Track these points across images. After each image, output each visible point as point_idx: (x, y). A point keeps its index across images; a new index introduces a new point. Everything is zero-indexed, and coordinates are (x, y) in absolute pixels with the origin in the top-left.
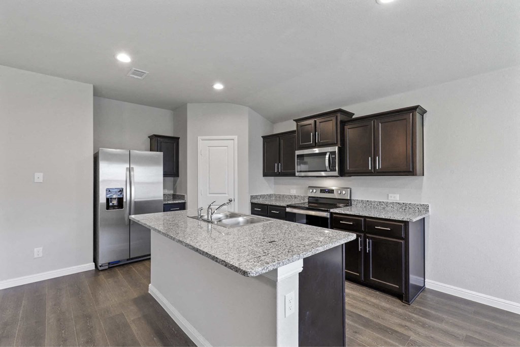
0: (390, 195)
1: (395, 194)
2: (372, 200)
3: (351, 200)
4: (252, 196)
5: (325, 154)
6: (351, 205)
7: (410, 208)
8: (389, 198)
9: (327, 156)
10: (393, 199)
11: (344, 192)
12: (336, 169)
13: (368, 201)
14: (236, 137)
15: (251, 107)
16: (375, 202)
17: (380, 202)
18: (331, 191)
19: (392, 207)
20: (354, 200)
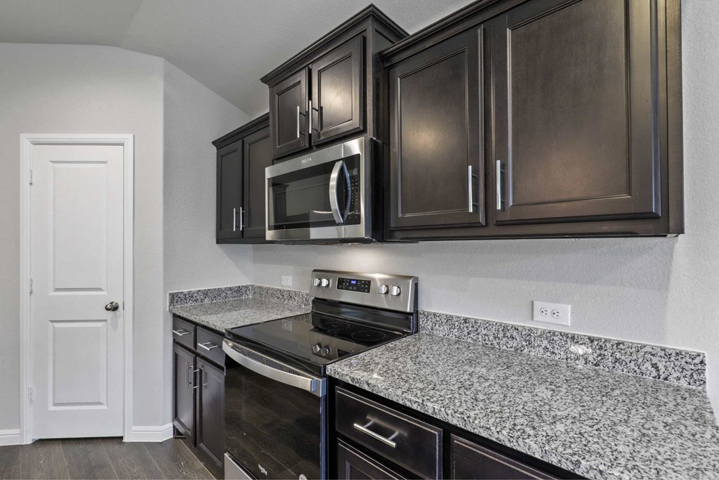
0: (538, 305)
1: (558, 301)
2: (480, 317)
3: (416, 312)
4: (173, 296)
5: (327, 168)
6: (417, 331)
7: (617, 360)
8: (538, 316)
9: (334, 175)
10: (549, 319)
11: (395, 291)
12: (359, 216)
13: (466, 320)
14: (128, 138)
15: (169, 59)
16: (488, 324)
17: (505, 328)
18: (364, 285)
19: (546, 348)
20: (427, 315)
